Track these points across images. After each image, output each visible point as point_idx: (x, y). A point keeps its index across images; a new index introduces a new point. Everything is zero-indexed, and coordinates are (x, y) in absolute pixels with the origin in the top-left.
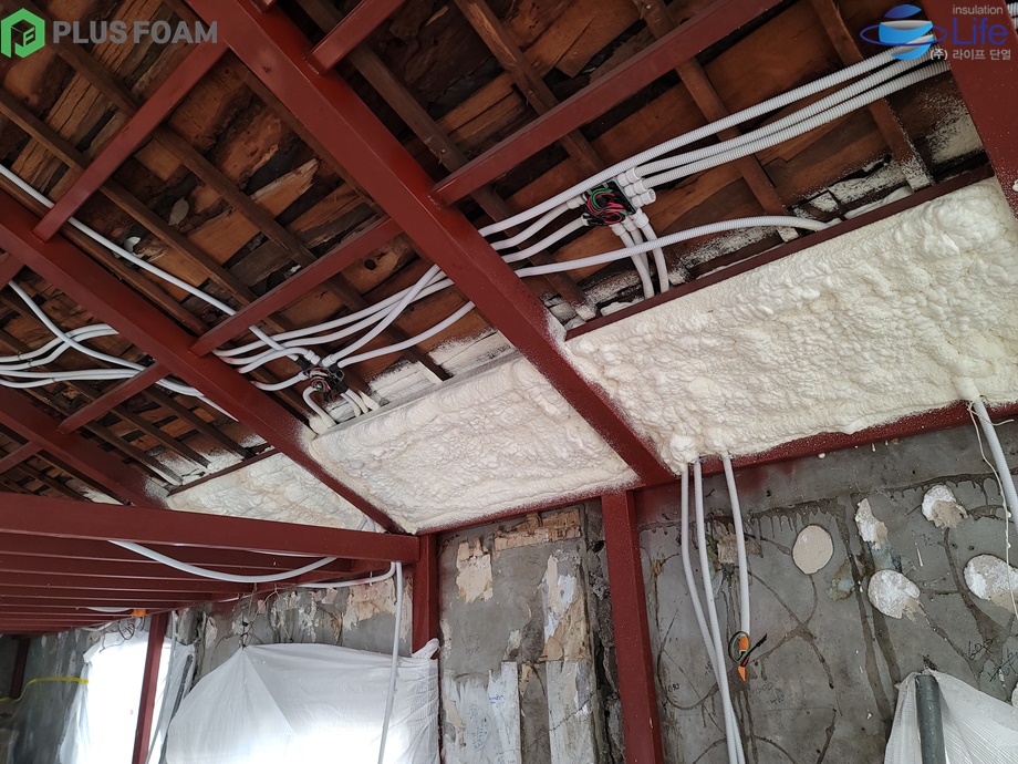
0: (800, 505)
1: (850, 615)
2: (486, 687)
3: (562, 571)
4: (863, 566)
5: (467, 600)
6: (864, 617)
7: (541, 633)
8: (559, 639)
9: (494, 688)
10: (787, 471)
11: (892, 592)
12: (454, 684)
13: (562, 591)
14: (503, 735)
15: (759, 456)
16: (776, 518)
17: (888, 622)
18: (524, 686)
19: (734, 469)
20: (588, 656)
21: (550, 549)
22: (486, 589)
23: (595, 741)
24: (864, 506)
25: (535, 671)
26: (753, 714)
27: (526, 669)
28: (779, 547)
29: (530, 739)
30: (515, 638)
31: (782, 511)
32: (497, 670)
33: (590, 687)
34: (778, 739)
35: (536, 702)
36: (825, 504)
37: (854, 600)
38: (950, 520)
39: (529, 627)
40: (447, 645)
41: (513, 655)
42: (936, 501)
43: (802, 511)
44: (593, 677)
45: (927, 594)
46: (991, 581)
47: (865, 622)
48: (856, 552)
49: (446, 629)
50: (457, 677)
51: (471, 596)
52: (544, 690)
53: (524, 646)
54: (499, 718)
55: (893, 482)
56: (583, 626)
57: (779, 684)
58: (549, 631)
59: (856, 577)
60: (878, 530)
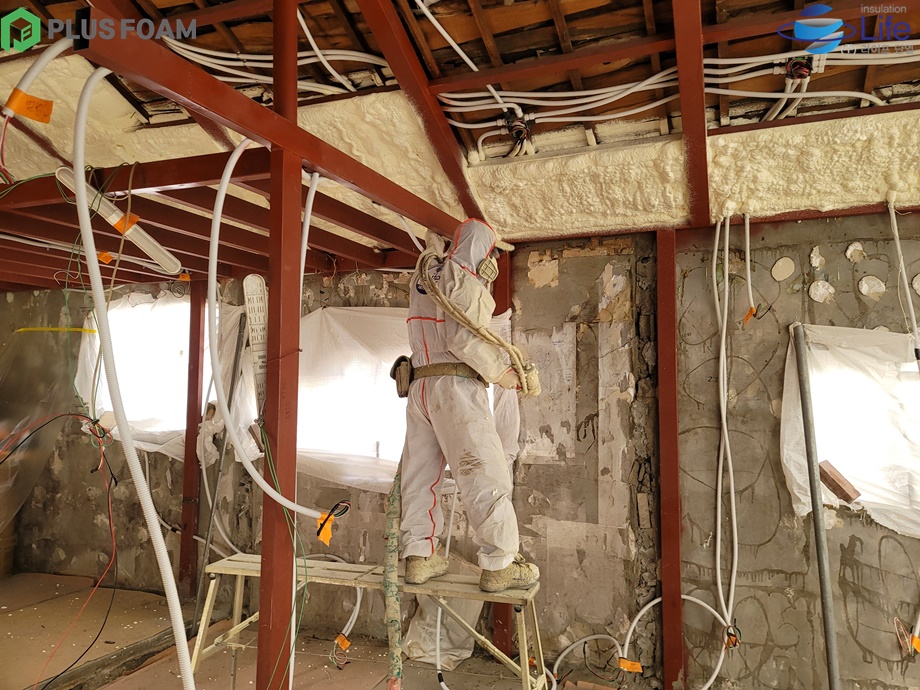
0: (780, 246)
1: (797, 301)
2: (550, 336)
3: (616, 273)
4: (808, 277)
5: (536, 286)
6: (804, 302)
7: (596, 307)
8: (609, 310)
9: (556, 337)
10: (776, 228)
11: (821, 291)
12: (524, 335)
13: (614, 284)
14: (563, 362)
15: (766, 218)
16: (765, 252)
17: (815, 304)
18: (580, 335)
19: (750, 224)
20: (630, 319)
21: (608, 259)
22: (553, 280)
23: (631, 361)
24: (816, 249)
25: (590, 327)
26: (734, 346)
27: (583, 327)
28: (764, 267)
29: (583, 361)
30: (576, 309)
31: (770, 249)
32: (560, 328)
33: (631, 334)
34: (746, 357)
35: (590, 344)
36: (793, 247)
37: (800, 295)
38: (857, 259)
39: (587, 303)
40: (519, 312)
41: (573, 319)
42: (855, 249)
43: (781, 250)
44: (633, 330)
45: (838, 292)
46: (870, 288)
47: (803, 304)
48: (806, 272)
49: (517, 303)
50: (527, 331)
51: (539, 284)
52: (596, 338)
53: (582, 314)
54: (560, 352)
55: (834, 239)
56: (628, 304)
57: (751, 332)
58: (602, 306)
59: (804, 283)
60: (821, 261)
